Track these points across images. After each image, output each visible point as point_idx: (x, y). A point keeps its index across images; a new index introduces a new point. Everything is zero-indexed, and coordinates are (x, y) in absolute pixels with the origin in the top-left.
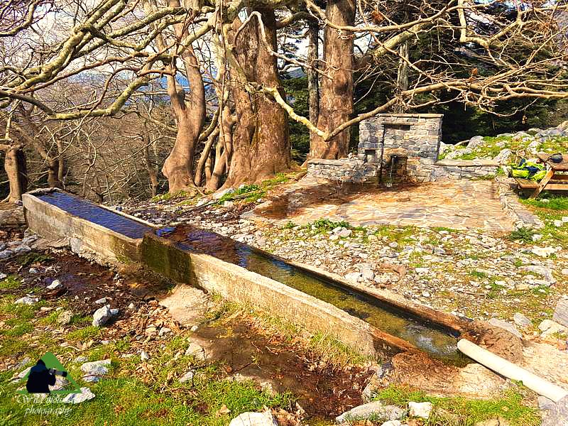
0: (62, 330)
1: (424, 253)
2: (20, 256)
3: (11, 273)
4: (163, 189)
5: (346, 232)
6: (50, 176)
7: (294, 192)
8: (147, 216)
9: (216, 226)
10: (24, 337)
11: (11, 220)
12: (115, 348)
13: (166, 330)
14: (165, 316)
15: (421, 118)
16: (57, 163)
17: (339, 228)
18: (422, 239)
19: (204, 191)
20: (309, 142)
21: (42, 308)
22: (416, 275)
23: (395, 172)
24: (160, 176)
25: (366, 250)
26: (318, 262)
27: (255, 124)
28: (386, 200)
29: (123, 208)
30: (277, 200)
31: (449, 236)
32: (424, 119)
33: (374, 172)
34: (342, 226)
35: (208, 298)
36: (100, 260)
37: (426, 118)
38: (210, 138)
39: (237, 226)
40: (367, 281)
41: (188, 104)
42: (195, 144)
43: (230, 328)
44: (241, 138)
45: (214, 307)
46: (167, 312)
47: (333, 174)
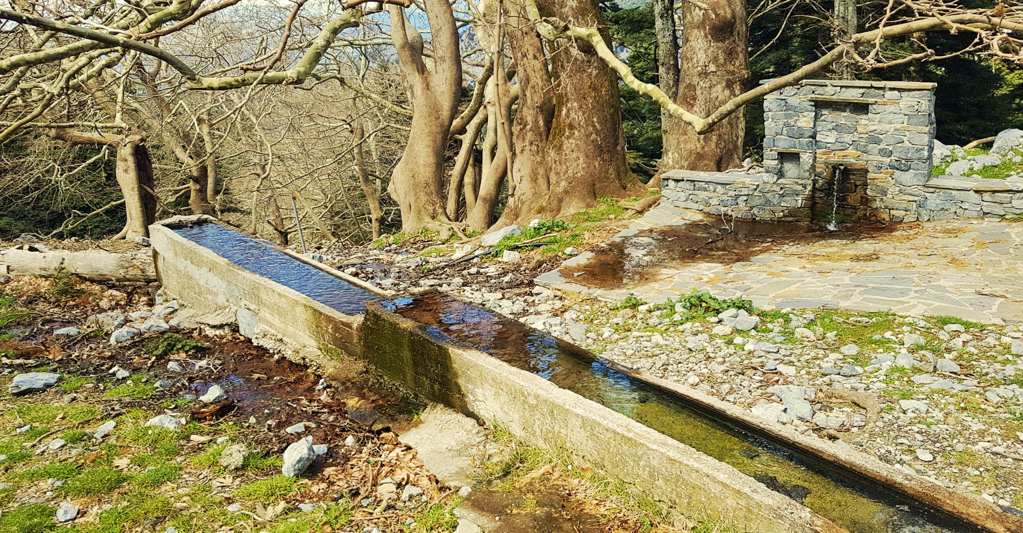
0: (228, 480)
1: (917, 370)
2: (150, 339)
3: (136, 370)
4: (391, 225)
5: (747, 320)
6: (193, 194)
7: (636, 236)
8: (367, 274)
9: (492, 298)
10: (163, 488)
11: (132, 272)
12: (325, 519)
13: (415, 491)
14: (411, 465)
15: (891, 89)
16: (204, 170)
17: (733, 311)
18: (910, 339)
19: (464, 230)
20: (660, 138)
21: (193, 437)
22: (901, 415)
23: (844, 199)
24: (386, 201)
25: (792, 359)
26: (693, 379)
27: (554, 101)
28: (828, 257)
29: (325, 257)
30: (602, 252)
31: (965, 337)
32: (896, 92)
33: (800, 198)
34: (739, 308)
35: (487, 435)
36: (290, 352)
37: (900, 90)
38: (471, 128)
39: (530, 299)
40: (796, 422)
41: (429, 63)
42: (444, 139)
43: (530, 495)
44: (528, 127)
45: (499, 453)
46: (414, 457)
47: (714, 202)
